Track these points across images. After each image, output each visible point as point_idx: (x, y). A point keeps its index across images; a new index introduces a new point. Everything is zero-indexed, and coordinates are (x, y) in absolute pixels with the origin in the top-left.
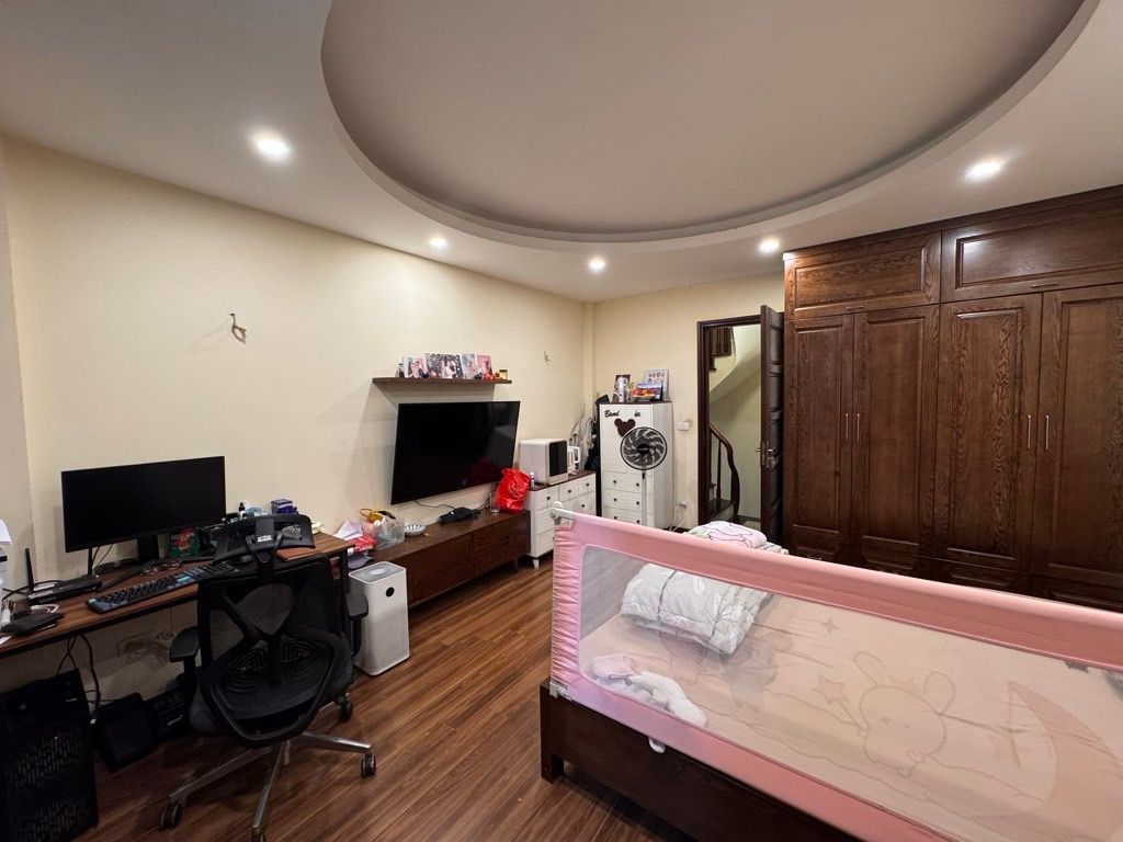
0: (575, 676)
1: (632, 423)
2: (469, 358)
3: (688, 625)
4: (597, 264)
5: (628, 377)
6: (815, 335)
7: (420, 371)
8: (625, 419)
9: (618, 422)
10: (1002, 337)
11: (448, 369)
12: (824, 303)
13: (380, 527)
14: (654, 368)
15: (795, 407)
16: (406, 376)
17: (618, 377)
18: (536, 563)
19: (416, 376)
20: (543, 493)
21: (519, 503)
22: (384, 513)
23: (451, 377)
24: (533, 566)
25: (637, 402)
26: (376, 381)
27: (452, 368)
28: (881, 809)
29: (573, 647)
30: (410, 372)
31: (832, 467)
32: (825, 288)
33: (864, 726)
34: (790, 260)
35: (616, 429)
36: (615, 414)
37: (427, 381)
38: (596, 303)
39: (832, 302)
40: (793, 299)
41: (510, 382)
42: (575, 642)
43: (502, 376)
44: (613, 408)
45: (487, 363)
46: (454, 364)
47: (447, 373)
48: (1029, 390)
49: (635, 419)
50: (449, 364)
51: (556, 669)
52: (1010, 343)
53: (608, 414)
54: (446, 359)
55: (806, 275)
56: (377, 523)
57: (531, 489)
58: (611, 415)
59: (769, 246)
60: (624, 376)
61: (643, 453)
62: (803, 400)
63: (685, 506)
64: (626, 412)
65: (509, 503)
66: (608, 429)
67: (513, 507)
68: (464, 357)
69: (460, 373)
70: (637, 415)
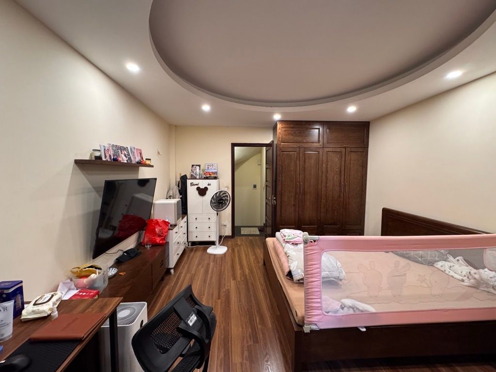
0: (321, 316)
1: (206, 189)
2: (133, 150)
3: (329, 275)
4: (206, 108)
5: (199, 166)
6: (288, 154)
7: (110, 156)
8: (202, 187)
9: (198, 189)
10: (337, 160)
11: (123, 156)
12: (291, 143)
13: (94, 281)
14: (210, 162)
15: (281, 181)
16: (104, 159)
17: (193, 166)
18: (172, 271)
19: (109, 160)
20: (175, 230)
21: (164, 239)
22: (91, 267)
23: (126, 162)
24: (170, 273)
25: (207, 178)
26: (77, 162)
27: (125, 155)
30: (106, 157)
31: (293, 203)
32: (291, 137)
33: (430, 286)
34: (279, 126)
35: (197, 192)
36: (196, 185)
37: (115, 163)
38: (176, 126)
39: (293, 142)
40: (280, 139)
41: (153, 166)
42: (319, 300)
43: (148, 162)
44: (195, 182)
45: (141, 154)
46: (126, 152)
47: (123, 159)
48: (343, 176)
49: (208, 187)
50: (123, 152)
51: (309, 318)
52: (339, 162)
53: (192, 184)
54: (122, 149)
55: (285, 131)
56: (93, 276)
57: (169, 230)
58: (194, 185)
59: (277, 117)
60: (197, 165)
61: (220, 203)
62: (283, 178)
63: (225, 226)
64: (203, 184)
65: (158, 240)
66: (192, 192)
67: (161, 242)
68: (131, 150)
69: (130, 159)
70: (208, 185)
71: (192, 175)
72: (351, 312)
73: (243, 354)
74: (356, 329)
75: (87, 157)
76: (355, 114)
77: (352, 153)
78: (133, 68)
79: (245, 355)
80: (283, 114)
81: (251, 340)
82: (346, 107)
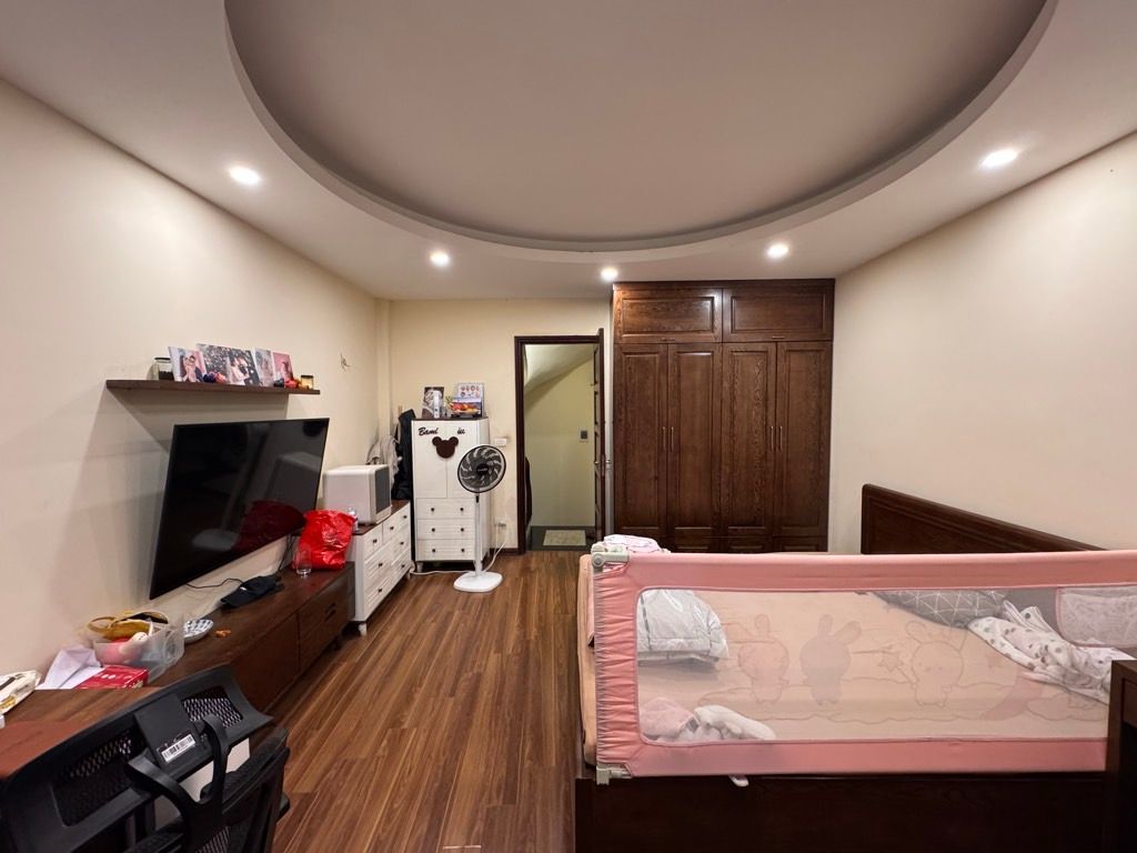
0: (634, 747)
1: (454, 441)
2: (264, 356)
3: (686, 645)
4: (440, 258)
5: (441, 389)
6: (639, 359)
7: (198, 371)
8: (445, 437)
9: (437, 441)
10: (757, 371)
11: (236, 370)
12: (647, 332)
13: (144, 648)
14: (466, 381)
15: (623, 422)
16: (178, 378)
17: (427, 389)
18: (363, 629)
19: (193, 380)
20: (370, 535)
21: (342, 555)
22: (142, 616)
23: (243, 383)
24: (358, 633)
25: (456, 417)
26: (112, 386)
27: (242, 370)
28: (929, 740)
29: (630, 713)
30: (184, 373)
31: (653, 473)
32: (646, 320)
33: (914, 681)
34: (617, 294)
35: (433, 449)
36: (432, 432)
37: (210, 386)
38: (391, 302)
39: (651, 332)
40: (621, 325)
41: (318, 392)
42: (631, 707)
43: (305, 383)
44: (430, 425)
45: (287, 365)
46: (244, 362)
47: (237, 377)
48: (771, 409)
49: (458, 436)
50: (237, 362)
51: (606, 749)
52: (760, 376)
53: (423, 432)
54: (234, 355)
55: (632, 305)
56: (139, 637)
57: (354, 534)
58: (427, 433)
59: (609, 274)
60: (435, 389)
61: (480, 474)
62: (629, 415)
63: (503, 526)
64: (447, 430)
65: (326, 557)
66: (422, 448)
67: (333, 562)
68: (258, 355)
69: (255, 376)
70: (460, 432)
71: (424, 411)
72: (714, 737)
73: (471, 827)
74: (724, 781)
75: (141, 374)
76: (786, 261)
77: (793, 355)
78: (245, 177)
79: (476, 829)
80: (622, 266)
81: (498, 796)
82: (765, 246)
